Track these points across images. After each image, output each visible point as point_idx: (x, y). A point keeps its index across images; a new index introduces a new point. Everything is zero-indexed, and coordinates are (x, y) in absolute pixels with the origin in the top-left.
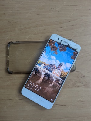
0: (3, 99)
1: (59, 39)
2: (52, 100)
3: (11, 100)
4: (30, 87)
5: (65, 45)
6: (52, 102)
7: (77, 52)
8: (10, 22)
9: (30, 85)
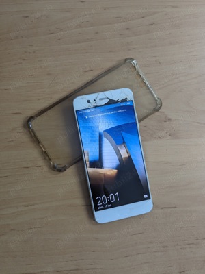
0: (25, 166)
1: (89, 101)
2: (146, 196)
3: (40, 166)
4: (103, 205)
5: (106, 104)
6: (149, 198)
7: (131, 101)
9: (101, 202)
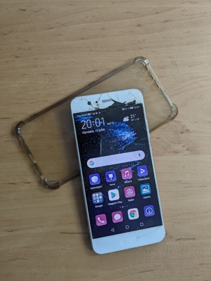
0: (11, 182)
1: (89, 103)
3: (29, 183)
5: (110, 107)
6: (161, 223)
8: (24, 10)
